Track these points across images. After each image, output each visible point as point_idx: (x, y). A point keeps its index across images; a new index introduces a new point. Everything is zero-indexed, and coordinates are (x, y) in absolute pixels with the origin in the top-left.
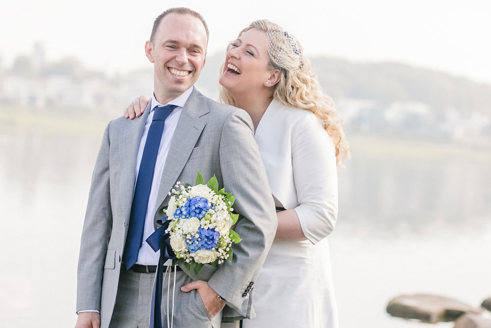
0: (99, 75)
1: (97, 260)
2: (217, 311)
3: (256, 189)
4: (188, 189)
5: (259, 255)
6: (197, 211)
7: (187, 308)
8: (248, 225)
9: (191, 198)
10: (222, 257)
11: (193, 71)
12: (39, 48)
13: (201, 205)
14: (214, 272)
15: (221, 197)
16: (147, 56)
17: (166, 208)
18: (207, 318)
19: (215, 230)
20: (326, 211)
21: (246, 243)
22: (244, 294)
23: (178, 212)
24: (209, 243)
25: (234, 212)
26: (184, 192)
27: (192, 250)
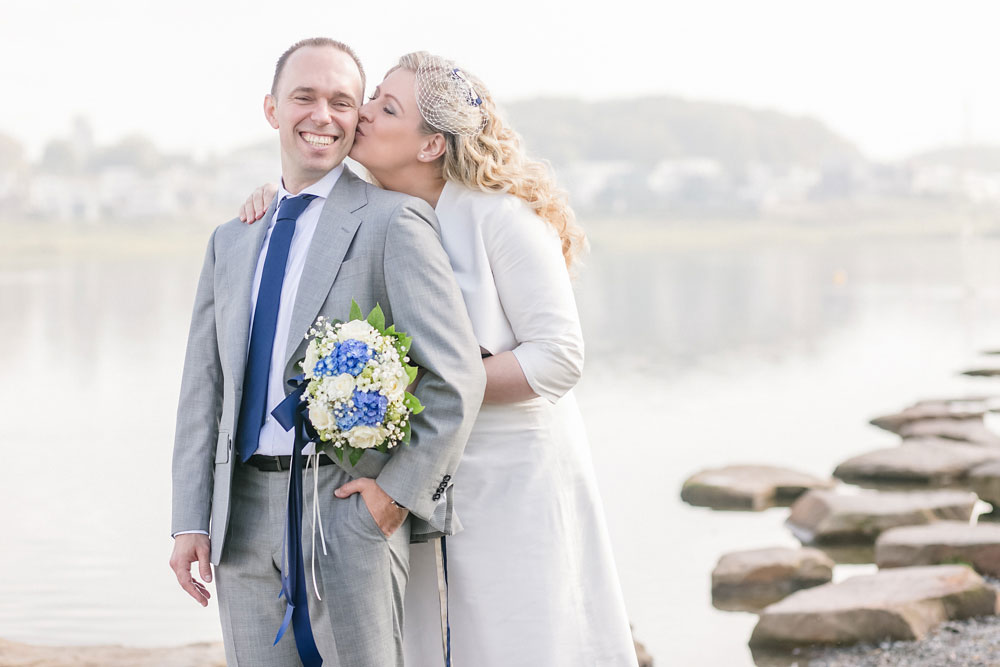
0: (184, 160)
1: (202, 450)
2: (394, 525)
3: (447, 323)
4: (337, 329)
5: (455, 431)
6: (351, 363)
7: (346, 525)
8: (434, 383)
9: (341, 342)
10: (394, 437)
11: (341, 136)
12: (81, 125)
13: (356, 353)
14: (385, 463)
15: (389, 339)
16: (268, 119)
17: (303, 360)
18: (380, 538)
19: (380, 393)
20: (563, 349)
21: (433, 413)
22: (435, 495)
23: (321, 366)
24: (371, 414)
25: (412, 363)
26: (330, 333)
27: (344, 427)
